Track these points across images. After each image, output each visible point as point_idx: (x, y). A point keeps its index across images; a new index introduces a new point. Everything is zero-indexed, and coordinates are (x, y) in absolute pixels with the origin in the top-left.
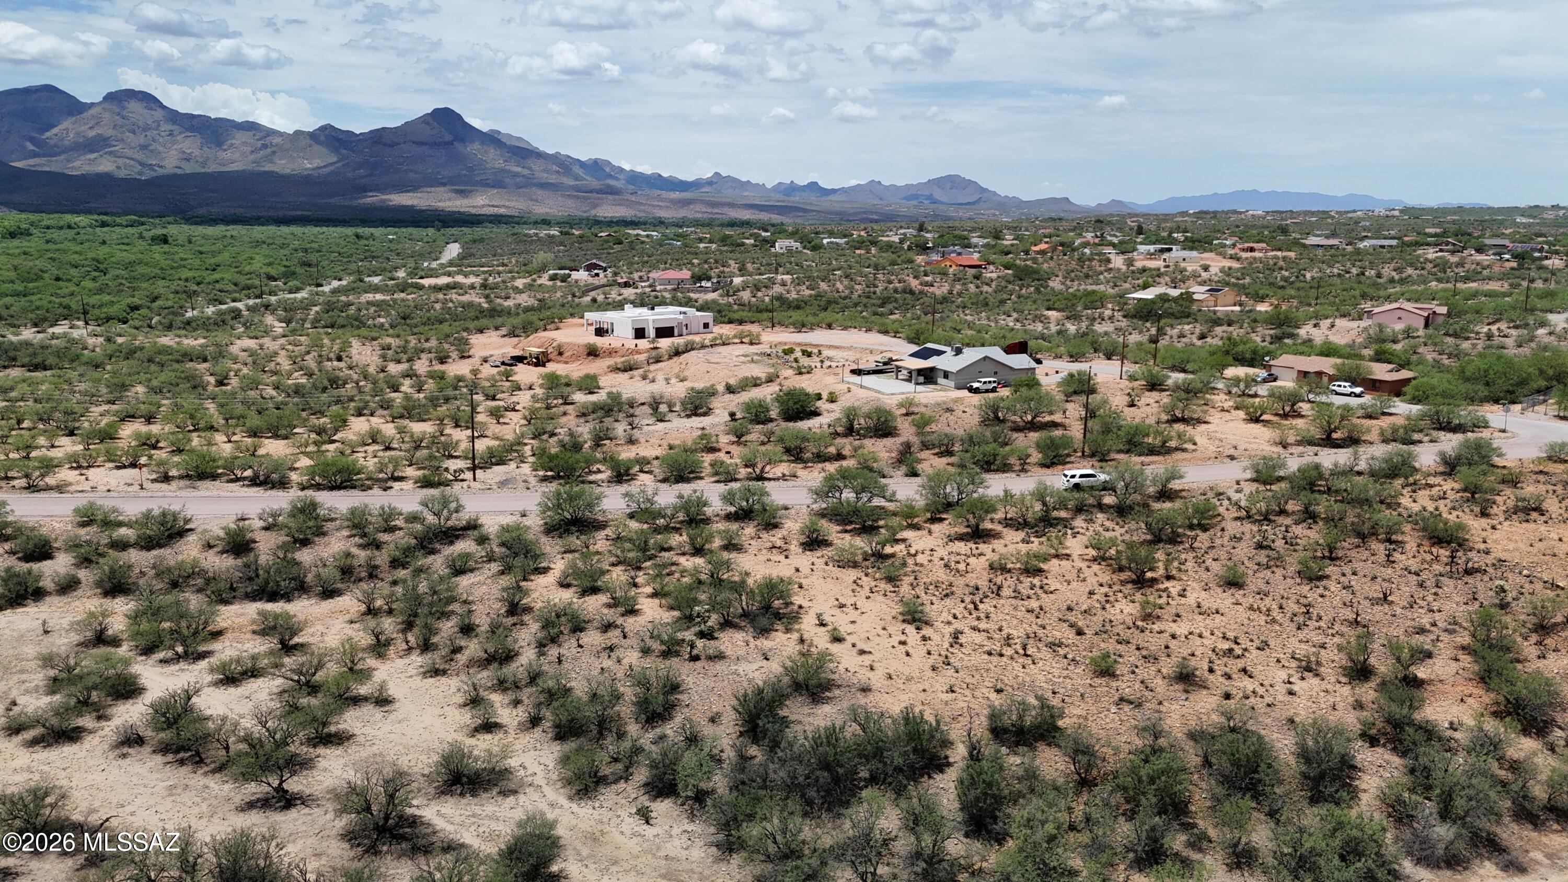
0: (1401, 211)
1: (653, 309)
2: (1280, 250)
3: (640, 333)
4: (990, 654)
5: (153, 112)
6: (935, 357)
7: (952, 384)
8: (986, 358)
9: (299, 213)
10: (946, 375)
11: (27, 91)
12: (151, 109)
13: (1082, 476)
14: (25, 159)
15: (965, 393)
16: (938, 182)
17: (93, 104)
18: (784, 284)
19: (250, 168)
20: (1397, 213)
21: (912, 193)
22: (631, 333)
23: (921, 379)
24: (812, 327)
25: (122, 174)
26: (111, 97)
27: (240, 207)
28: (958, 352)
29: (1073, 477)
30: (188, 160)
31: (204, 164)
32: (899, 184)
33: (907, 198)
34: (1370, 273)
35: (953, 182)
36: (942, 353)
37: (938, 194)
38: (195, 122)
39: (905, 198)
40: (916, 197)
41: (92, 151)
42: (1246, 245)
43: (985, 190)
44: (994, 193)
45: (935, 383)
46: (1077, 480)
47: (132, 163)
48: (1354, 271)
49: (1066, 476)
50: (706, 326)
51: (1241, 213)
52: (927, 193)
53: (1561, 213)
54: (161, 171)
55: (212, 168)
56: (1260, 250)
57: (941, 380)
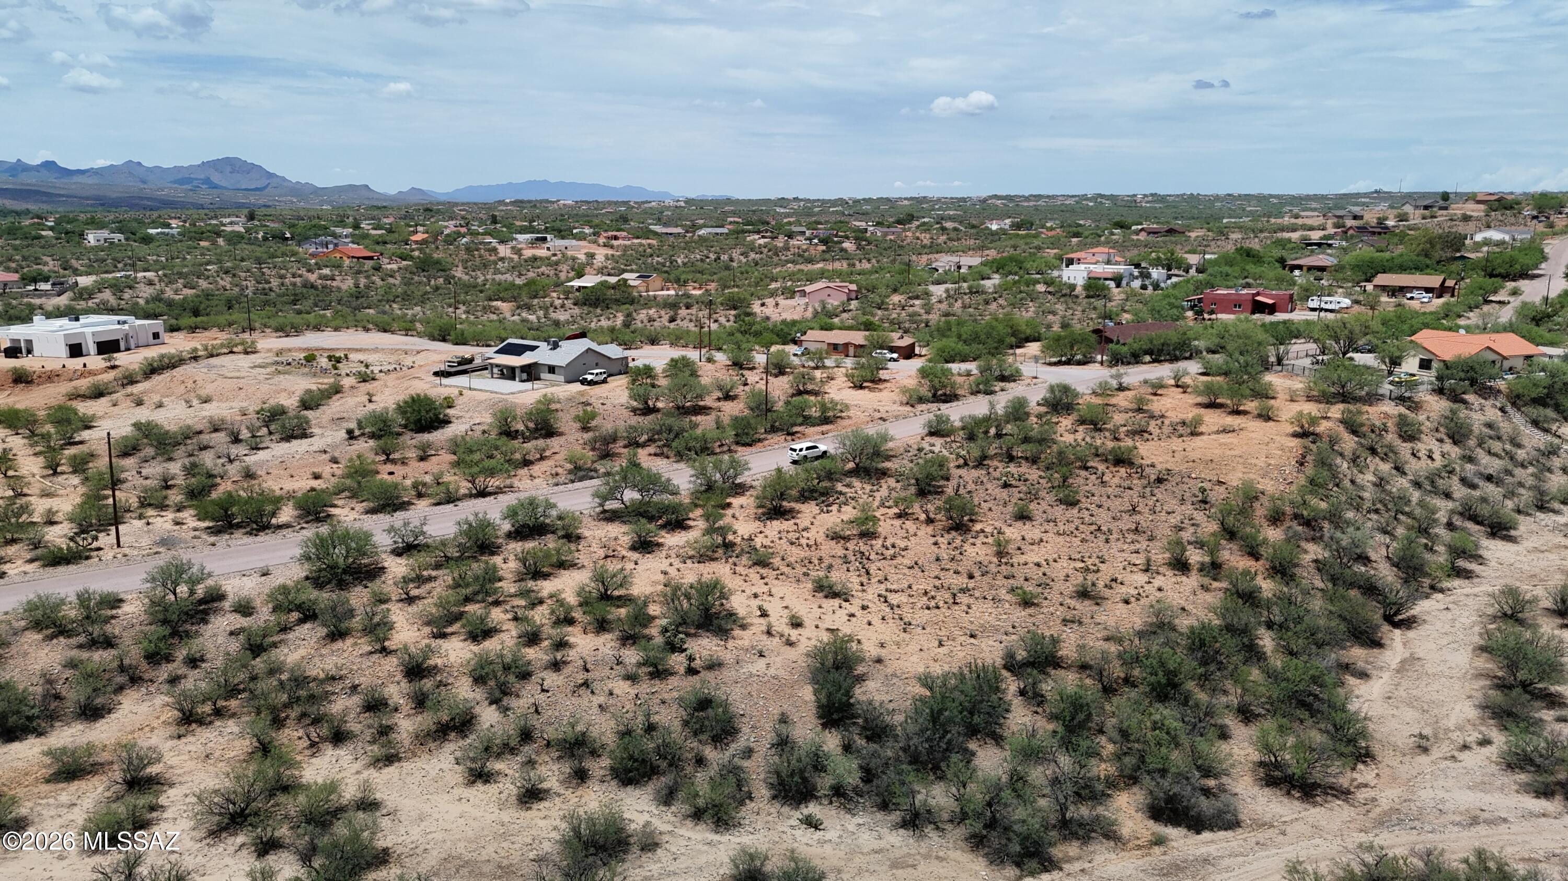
0: (686, 202)
1: (77, 319)
2: (638, 238)
3: (76, 350)
4: (928, 608)
6: (528, 353)
7: (562, 378)
8: (589, 350)
10: (552, 369)
13: (808, 449)
15: (577, 387)
16: (215, 165)
18: (150, 283)
20: (682, 204)
21: (182, 176)
22: (64, 352)
23: (525, 376)
24: (297, 330)
28: (555, 346)
29: (801, 450)
32: (165, 166)
33: (181, 182)
34: (725, 257)
35: (232, 165)
36: (536, 347)
37: (216, 178)
39: (175, 182)
40: (188, 180)
42: (610, 234)
43: (271, 175)
44: (284, 179)
45: (539, 379)
46: (804, 453)
48: (712, 256)
49: (795, 450)
50: (156, 336)
51: (553, 202)
52: (202, 176)
53: (802, 204)
56: (624, 238)
57: (545, 375)
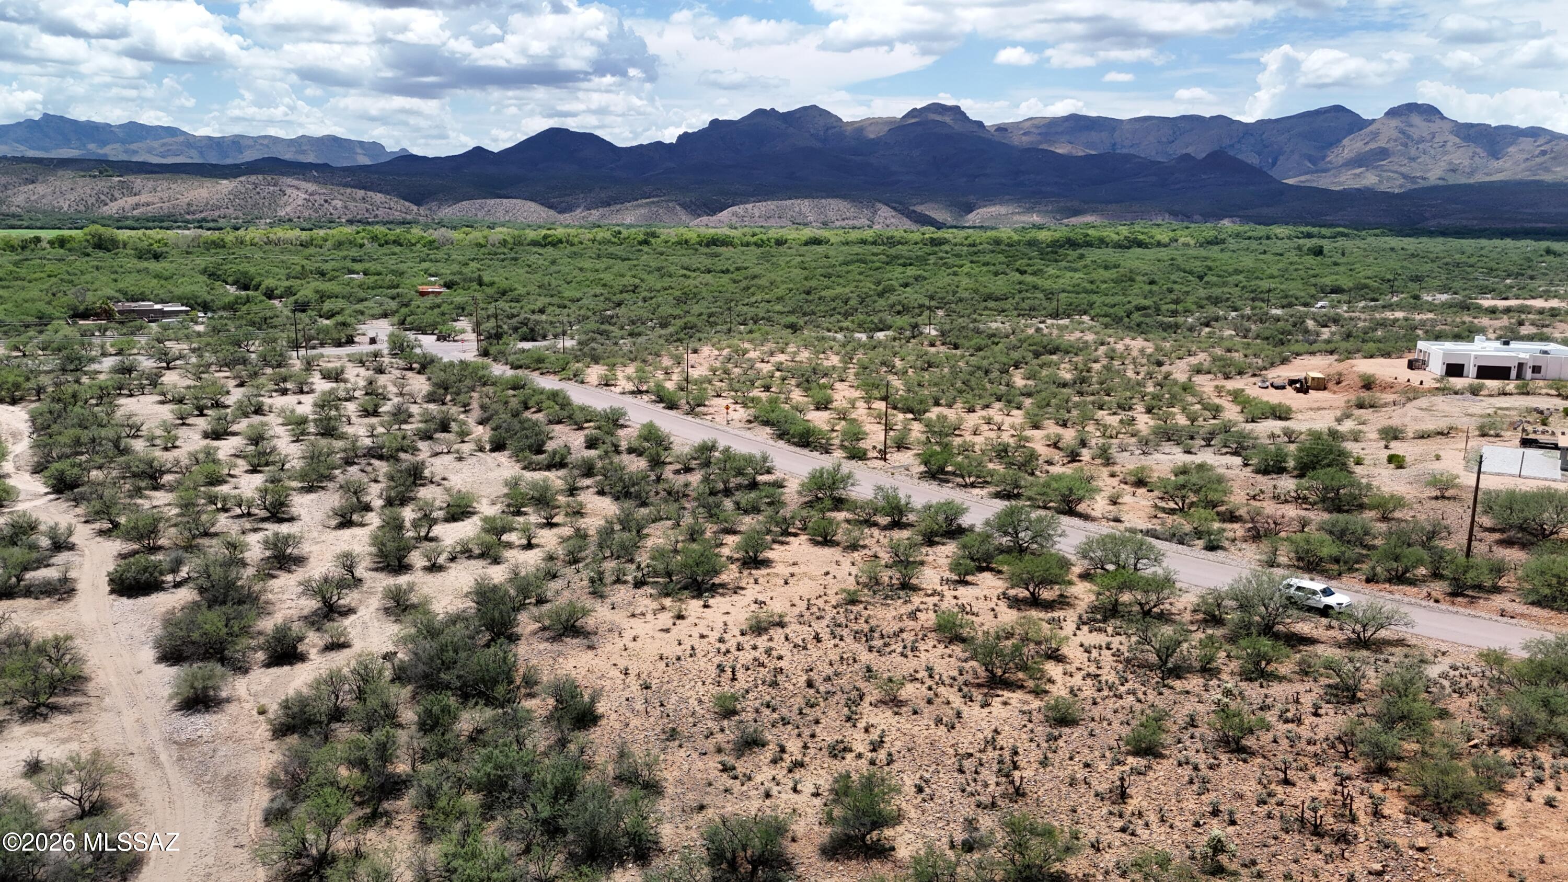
5: (1430, 124)
9: (1541, 225)
11: (1318, 112)
12: (1430, 121)
14: (1300, 175)
17: (1374, 120)
19: (1519, 177)
25: (1384, 188)
26: (1393, 113)
27: (1474, 219)
30: (1454, 171)
31: (1471, 174)
38: (1472, 131)
41: (1360, 166)
47: (1396, 176)
54: (1422, 184)
55: (1480, 178)
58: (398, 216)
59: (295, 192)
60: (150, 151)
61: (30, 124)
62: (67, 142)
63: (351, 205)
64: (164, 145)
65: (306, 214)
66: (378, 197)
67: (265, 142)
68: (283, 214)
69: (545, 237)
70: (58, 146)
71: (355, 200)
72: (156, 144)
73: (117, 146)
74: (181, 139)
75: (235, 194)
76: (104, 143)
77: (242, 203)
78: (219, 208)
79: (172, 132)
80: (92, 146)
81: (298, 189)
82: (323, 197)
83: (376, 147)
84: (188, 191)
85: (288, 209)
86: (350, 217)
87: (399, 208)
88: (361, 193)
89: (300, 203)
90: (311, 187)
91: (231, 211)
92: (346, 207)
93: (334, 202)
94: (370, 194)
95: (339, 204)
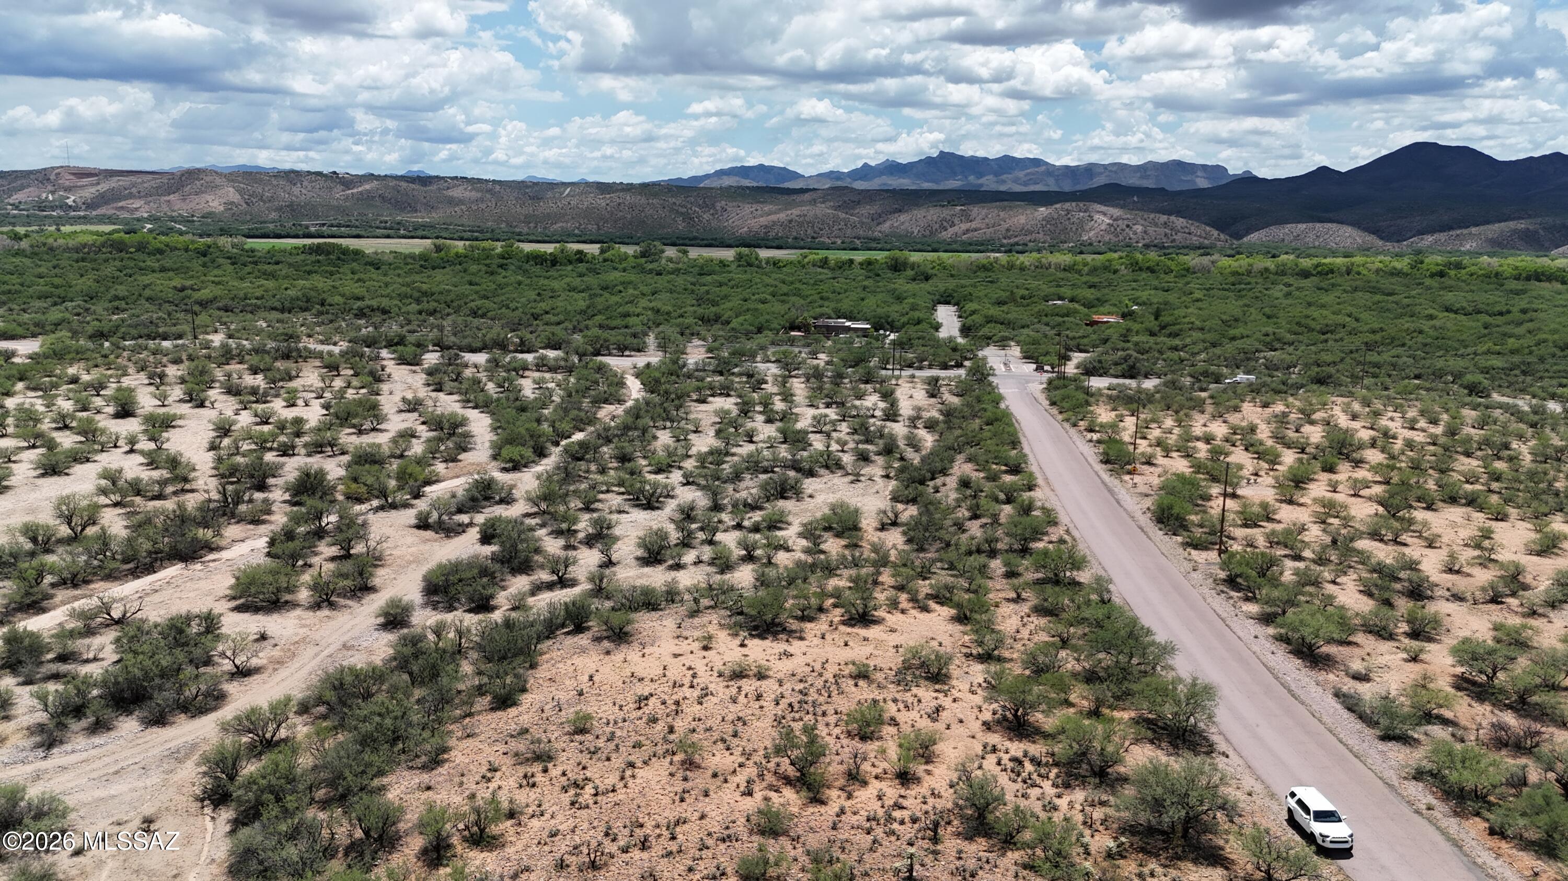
58: (1195, 240)
59: (1102, 217)
60: (1016, 180)
61: (929, 161)
62: (954, 174)
63: (1151, 230)
64: (1028, 174)
65: (1107, 238)
66: (1180, 222)
67: (1114, 169)
68: (1085, 238)
69: (1317, 266)
70: (947, 179)
71: (1156, 225)
72: (1021, 174)
73: (991, 177)
74: (1043, 168)
75: (1048, 220)
76: (981, 175)
77: (1052, 228)
78: (1031, 233)
79: (1037, 162)
80: (972, 178)
81: (1105, 214)
82: (1126, 222)
83: (1219, 170)
84: (1010, 217)
85: (1092, 234)
86: (1147, 241)
87: (1200, 232)
88: (1164, 218)
89: (1103, 227)
90: (1116, 212)
91: (1041, 236)
92: (1145, 232)
93: (1135, 227)
94: (1173, 218)
95: (1139, 228)
